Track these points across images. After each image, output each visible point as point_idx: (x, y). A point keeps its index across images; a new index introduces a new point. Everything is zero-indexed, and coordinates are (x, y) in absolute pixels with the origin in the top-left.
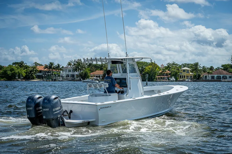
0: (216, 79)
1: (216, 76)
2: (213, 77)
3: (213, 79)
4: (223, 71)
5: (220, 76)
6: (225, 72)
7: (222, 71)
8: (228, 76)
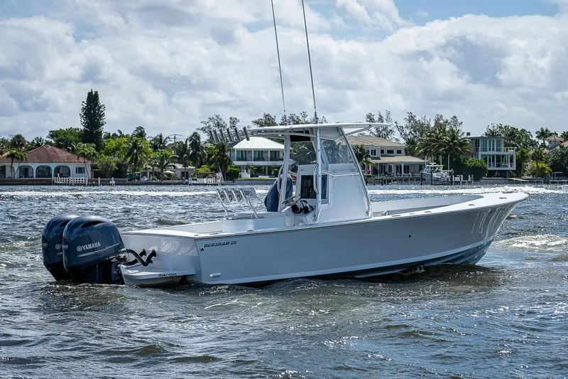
0: (35, 178)
1: (34, 166)
2: (25, 171)
3: (25, 179)
4: (57, 150)
5: (49, 168)
6: (62, 154)
7: (55, 152)
8: (72, 167)
